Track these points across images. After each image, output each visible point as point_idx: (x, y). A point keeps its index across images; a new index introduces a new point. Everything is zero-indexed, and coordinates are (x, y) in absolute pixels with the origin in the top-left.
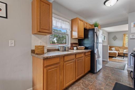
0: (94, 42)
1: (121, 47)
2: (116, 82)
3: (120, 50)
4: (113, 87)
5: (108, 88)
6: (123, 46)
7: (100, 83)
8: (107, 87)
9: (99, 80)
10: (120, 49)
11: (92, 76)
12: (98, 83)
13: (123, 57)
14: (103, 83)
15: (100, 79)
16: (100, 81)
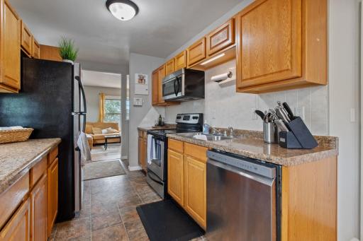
0: (73, 111)
1: (95, 123)
2: (135, 206)
3: (94, 132)
4: (140, 221)
5: (135, 232)
6: (100, 121)
7: (111, 234)
8: (132, 230)
9: (101, 228)
10: (93, 128)
11: (72, 229)
12: (107, 237)
13: (103, 147)
14: (115, 228)
15: (103, 222)
16: (105, 230)
